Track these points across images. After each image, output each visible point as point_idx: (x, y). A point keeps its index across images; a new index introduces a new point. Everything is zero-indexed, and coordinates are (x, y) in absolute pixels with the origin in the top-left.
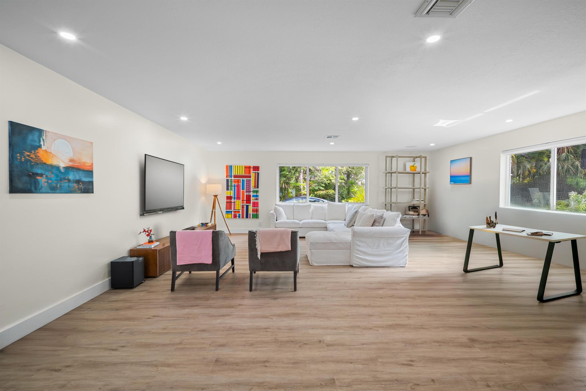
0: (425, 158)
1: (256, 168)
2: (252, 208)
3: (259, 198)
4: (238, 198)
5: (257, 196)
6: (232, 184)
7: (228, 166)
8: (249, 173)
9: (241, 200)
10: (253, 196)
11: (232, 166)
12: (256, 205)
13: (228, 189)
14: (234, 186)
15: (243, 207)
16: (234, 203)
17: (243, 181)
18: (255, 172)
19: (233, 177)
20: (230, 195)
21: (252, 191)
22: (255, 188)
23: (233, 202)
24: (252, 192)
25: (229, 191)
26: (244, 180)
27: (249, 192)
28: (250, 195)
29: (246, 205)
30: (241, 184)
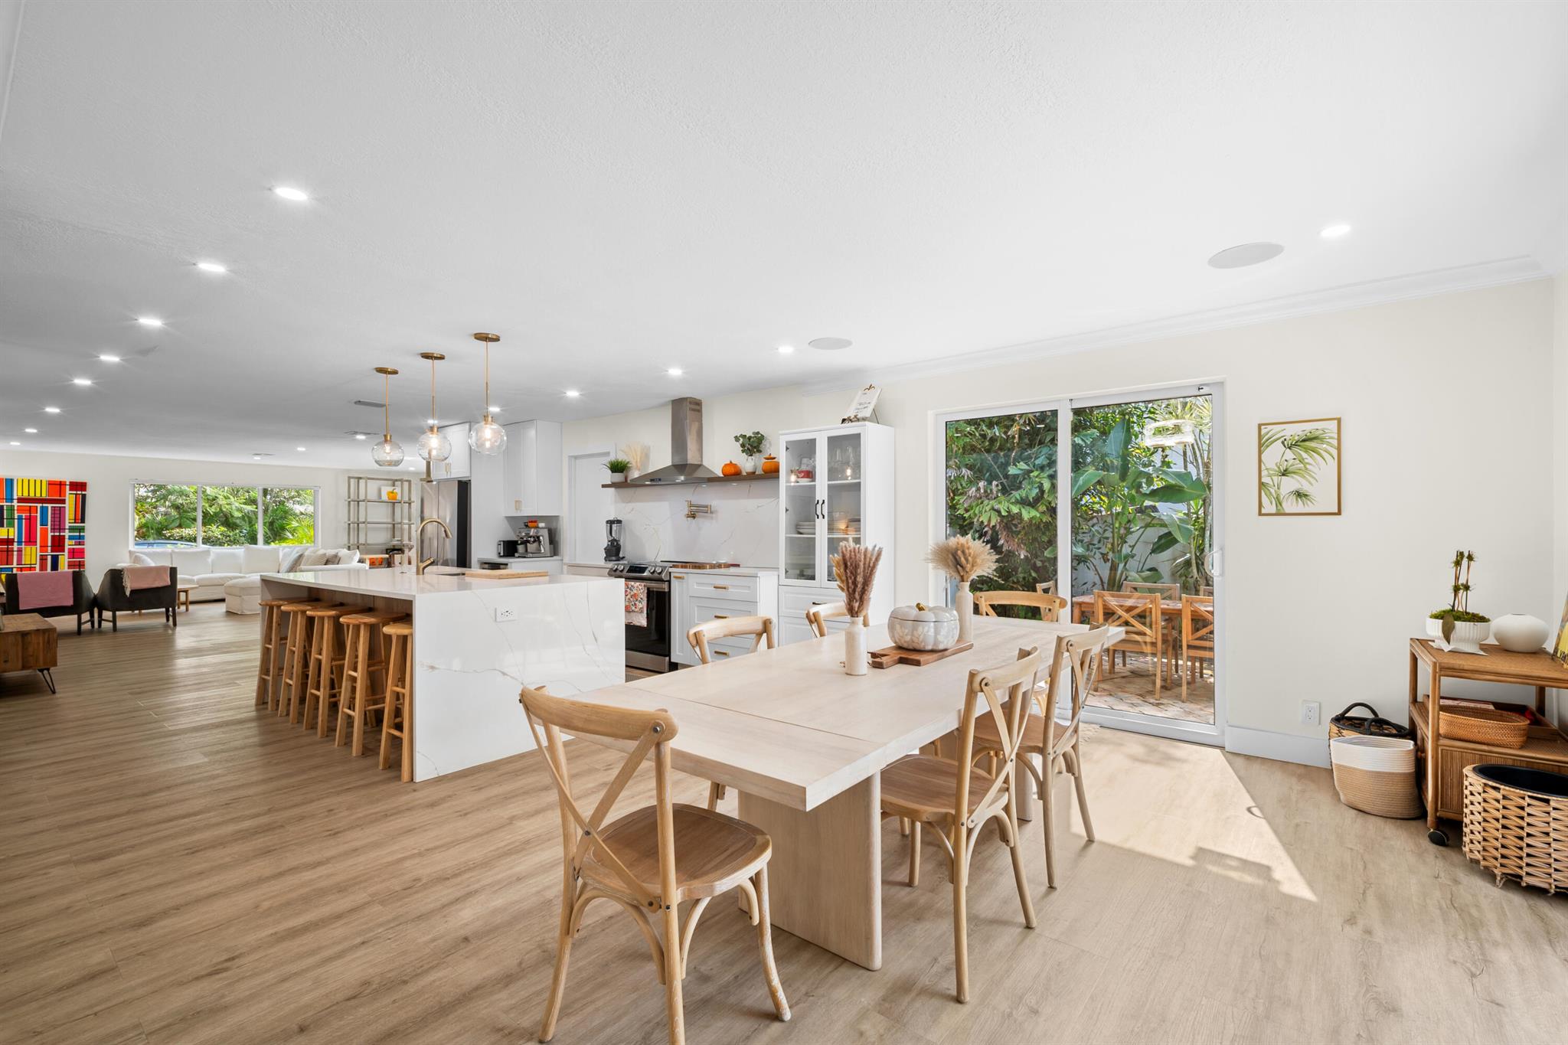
0: (409, 481)
1: (79, 487)
2: (67, 560)
3: (86, 540)
4: (31, 541)
5: (81, 537)
6: (11, 514)
8: (61, 492)
9: (38, 546)
10: (70, 538)
11: (12, 480)
12: (77, 554)
14: (20, 518)
15: (43, 559)
16: (20, 551)
17: (44, 511)
18: (75, 492)
19: (15, 501)
20: (5, 537)
21: (67, 527)
22: (75, 523)
23: (15, 549)
24: (67, 531)
25: (4, 529)
26: (47, 507)
27: (61, 529)
28: (64, 536)
29: (52, 556)
30: (39, 515)
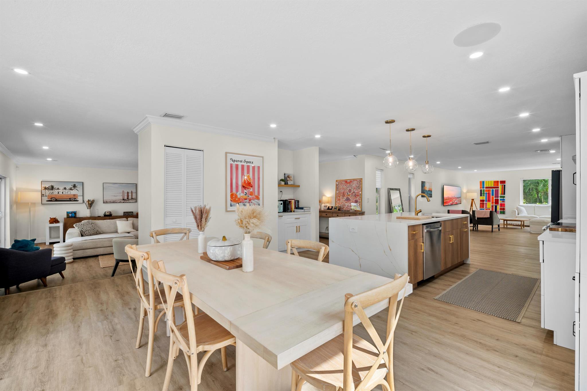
1: (503, 182)
2: (499, 207)
3: (505, 201)
4: (489, 201)
5: (503, 200)
6: (484, 192)
7: (481, 182)
8: (498, 185)
9: (491, 202)
10: (501, 200)
11: (484, 182)
12: (503, 205)
13: (481, 195)
14: (486, 194)
15: (492, 206)
16: (486, 204)
17: (493, 191)
18: (502, 184)
19: (485, 188)
20: (482, 199)
21: (499, 196)
22: (502, 195)
23: (485, 203)
24: (499, 197)
25: (482, 197)
27: (498, 197)
28: (498, 199)
29: (495, 206)
30: (491, 192)
